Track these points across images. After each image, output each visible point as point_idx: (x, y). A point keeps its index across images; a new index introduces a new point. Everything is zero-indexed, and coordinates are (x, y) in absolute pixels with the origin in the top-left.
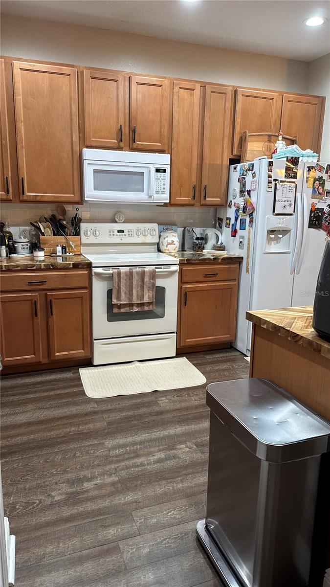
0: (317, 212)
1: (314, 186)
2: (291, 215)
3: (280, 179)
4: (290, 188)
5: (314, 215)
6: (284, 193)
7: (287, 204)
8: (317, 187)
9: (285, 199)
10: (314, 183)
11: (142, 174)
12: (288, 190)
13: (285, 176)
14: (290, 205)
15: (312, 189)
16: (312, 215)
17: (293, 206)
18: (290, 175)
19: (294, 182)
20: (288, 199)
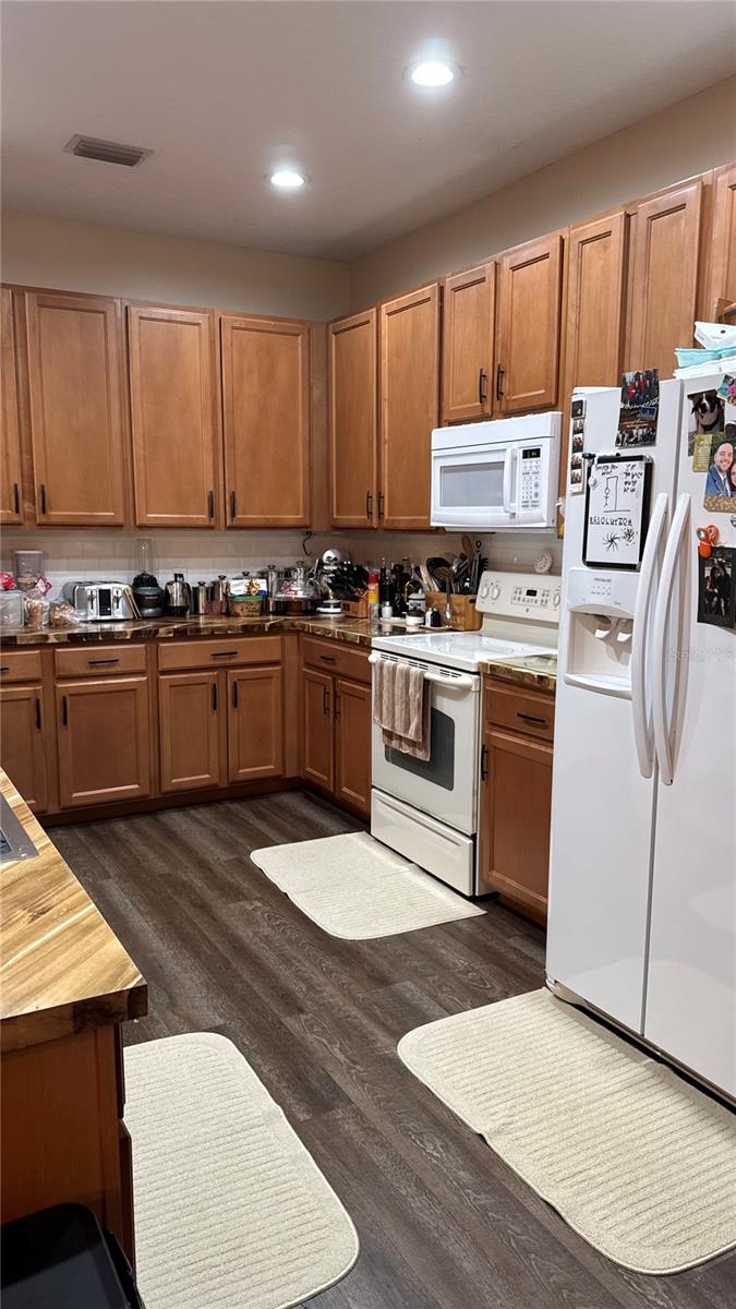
0: (721, 564)
1: (712, 462)
2: (632, 567)
3: (599, 454)
4: (629, 479)
5: (713, 572)
6: (611, 496)
7: (619, 531)
8: (725, 467)
9: (615, 516)
10: (713, 452)
11: (501, 465)
12: (621, 485)
13: (618, 441)
14: (629, 534)
15: (705, 475)
16: (707, 573)
17: (637, 538)
18: (631, 436)
19: (640, 458)
20: (622, 515)
